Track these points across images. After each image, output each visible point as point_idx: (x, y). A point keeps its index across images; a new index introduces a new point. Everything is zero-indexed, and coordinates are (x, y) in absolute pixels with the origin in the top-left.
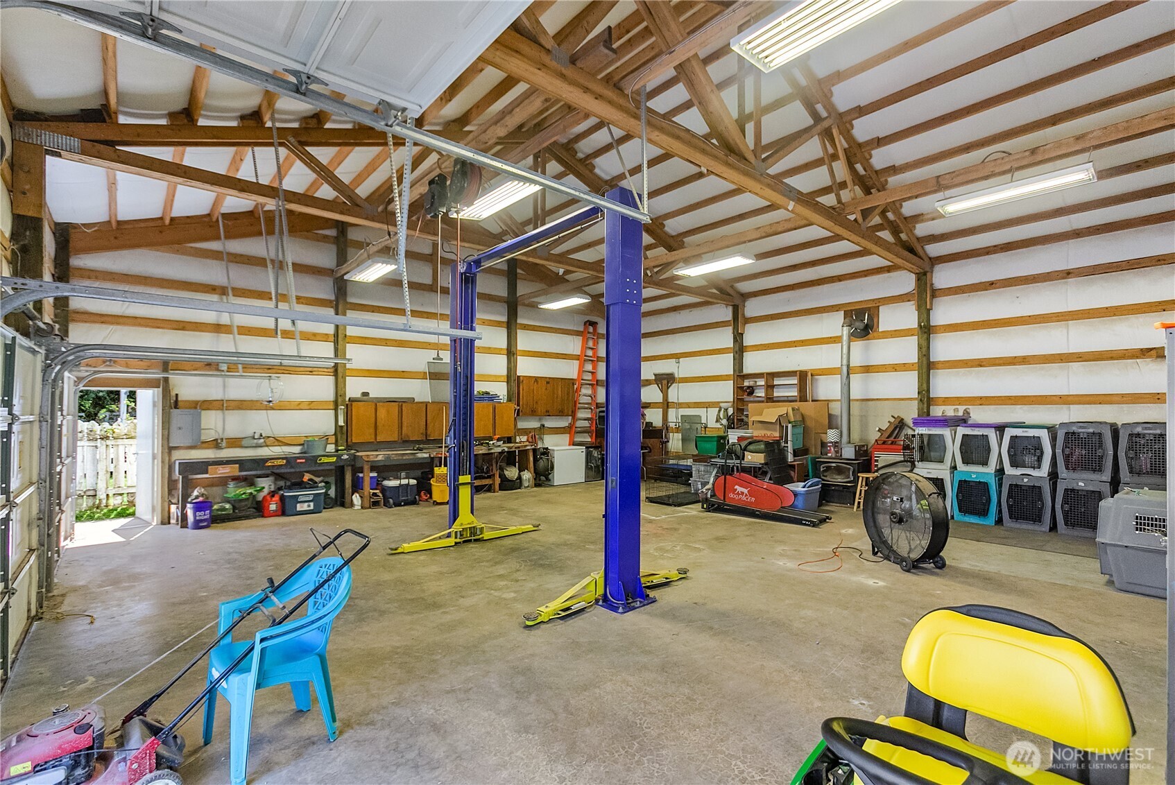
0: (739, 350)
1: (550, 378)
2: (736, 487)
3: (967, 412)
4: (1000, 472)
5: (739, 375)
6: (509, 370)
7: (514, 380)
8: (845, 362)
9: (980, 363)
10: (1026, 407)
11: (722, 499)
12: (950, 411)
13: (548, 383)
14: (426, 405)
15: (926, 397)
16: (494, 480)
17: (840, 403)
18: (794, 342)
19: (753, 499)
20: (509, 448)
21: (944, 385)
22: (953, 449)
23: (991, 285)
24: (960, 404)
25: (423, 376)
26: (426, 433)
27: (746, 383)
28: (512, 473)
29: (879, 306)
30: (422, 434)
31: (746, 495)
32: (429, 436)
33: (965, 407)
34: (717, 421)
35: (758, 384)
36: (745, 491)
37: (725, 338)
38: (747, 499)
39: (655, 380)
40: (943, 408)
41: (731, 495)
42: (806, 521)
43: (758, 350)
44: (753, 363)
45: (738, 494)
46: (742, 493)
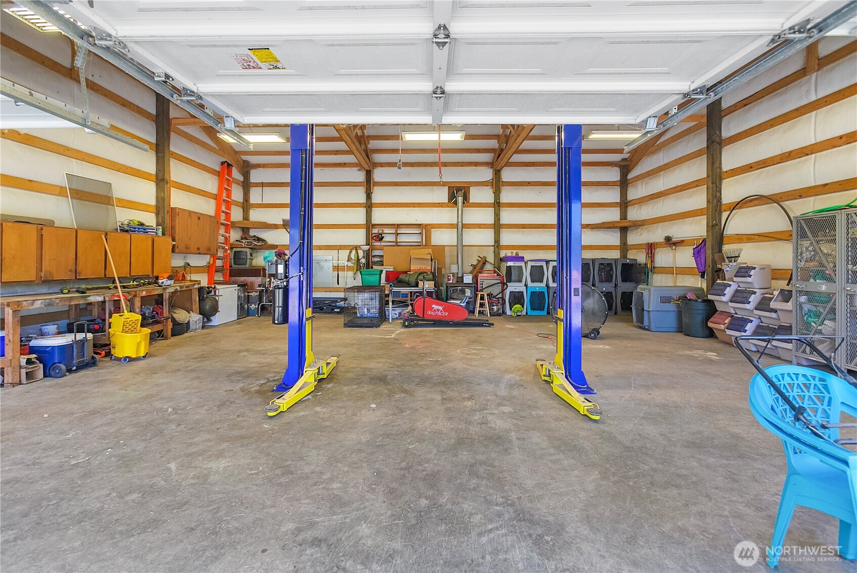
0: (369, 206)
1: (200, 214)
2: (433, 306)
3: (517, 254)
4: (547, 286)
5: (369, 225)
6: (158, 199)
7: (168, 212)
8: (460, 220)
9: (524, 226)
10: (543, 251)
11: (422, 316)
12: (509, 253)
13: (199, 218)
14: (77, 231)
15: (497, 245)
16: (166, 325)
17: (456, 247)
18: (413, 203)
19: (447, 314)
20: (181, 287)
21: (507, 238)
22: (527, 274)
23: (529, 184)
24: (514, 249)
25: (60, 191)
26: (76, 270)
27: (375, 231)
28: (181, 315)
29: (469, 187)
30: (71, 271)
31: (441, 311)
32: (80, 273)
33: (516, 251)
34: (348, 260)
35: (385, 232)
36: (441, 308)
37: (359, 196)
38: (442, 314)
39: (283, 225)
40: (505, 251)
41: (429, 313)
42: (486, 323)
43: (385, 207)
44: (380, 216)
45: (435, 311)
46: (438, 310)
